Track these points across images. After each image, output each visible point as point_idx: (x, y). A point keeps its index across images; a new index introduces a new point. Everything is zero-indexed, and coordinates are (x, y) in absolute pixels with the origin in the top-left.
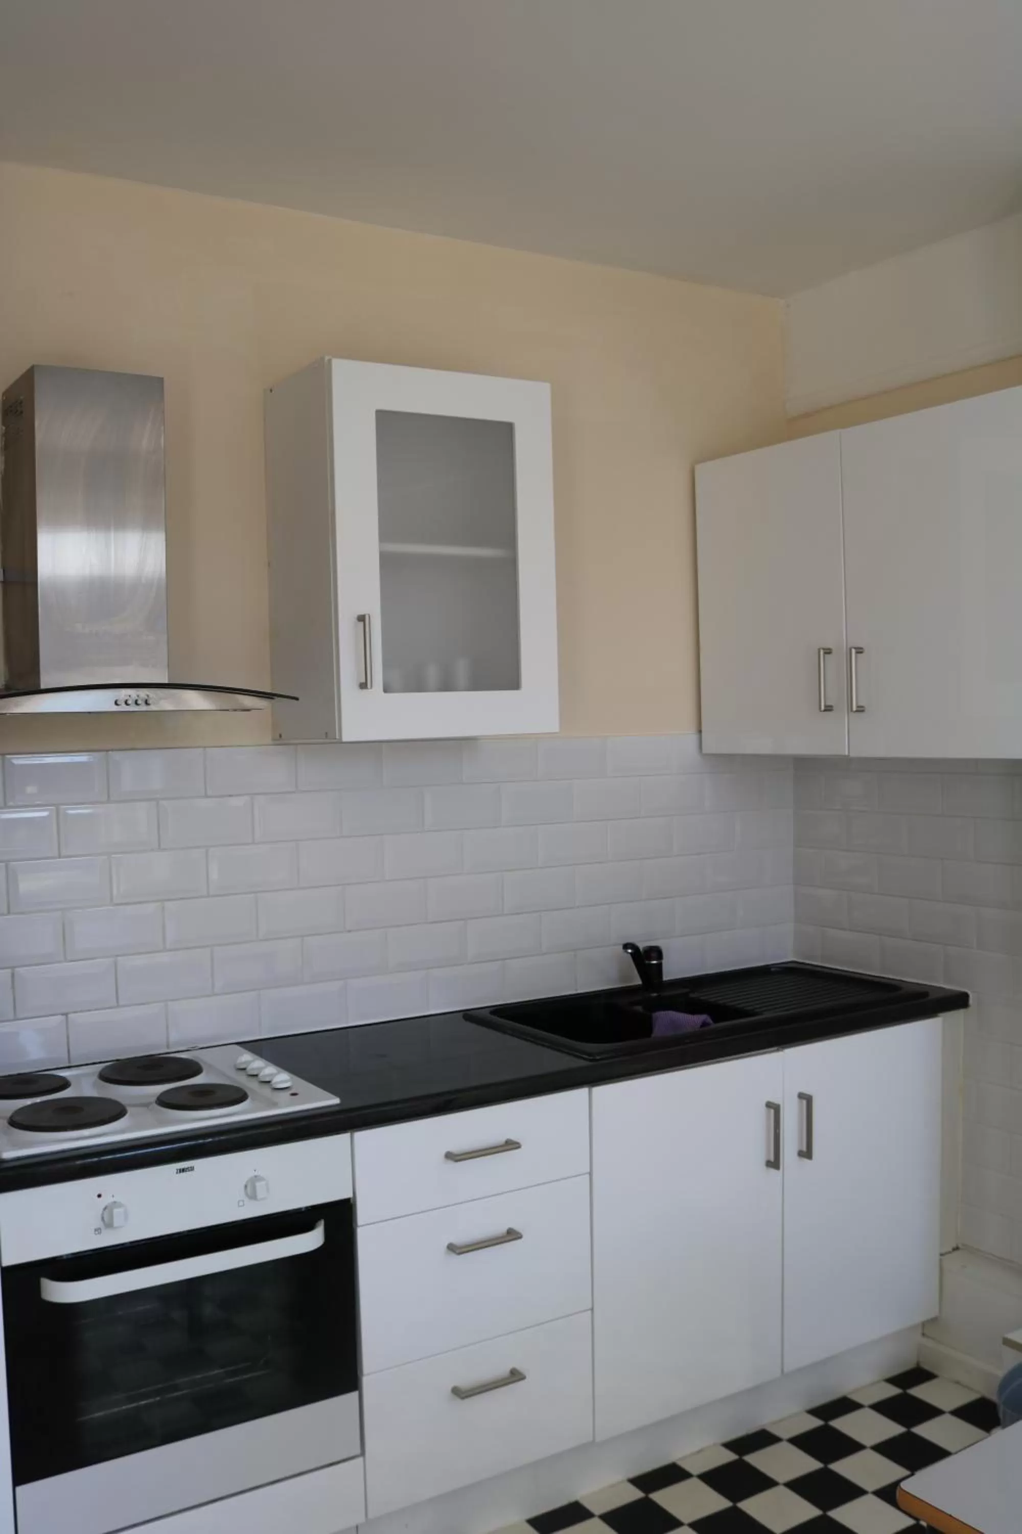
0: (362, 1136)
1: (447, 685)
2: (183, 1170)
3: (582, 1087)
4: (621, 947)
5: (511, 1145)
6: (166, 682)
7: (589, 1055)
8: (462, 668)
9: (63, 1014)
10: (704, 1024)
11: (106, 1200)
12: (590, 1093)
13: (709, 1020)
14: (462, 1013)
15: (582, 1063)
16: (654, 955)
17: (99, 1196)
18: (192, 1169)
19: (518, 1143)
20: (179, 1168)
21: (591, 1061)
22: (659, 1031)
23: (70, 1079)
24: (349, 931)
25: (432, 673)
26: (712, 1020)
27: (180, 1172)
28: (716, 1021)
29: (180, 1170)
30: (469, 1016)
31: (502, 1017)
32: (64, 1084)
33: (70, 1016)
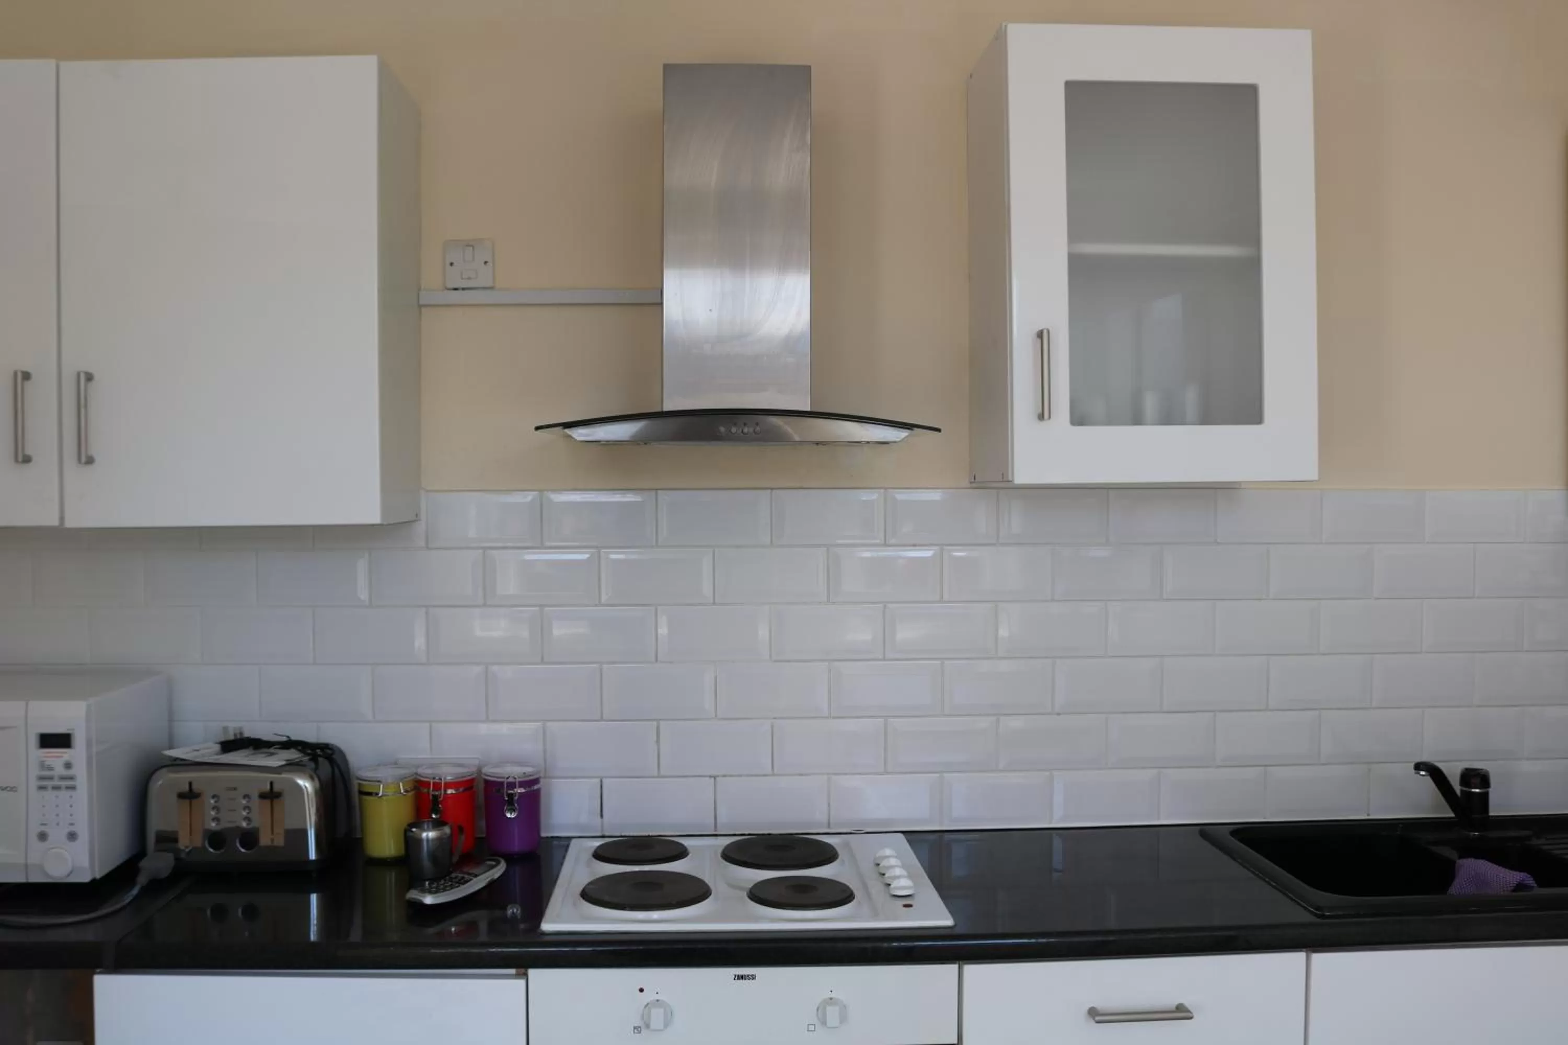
0: (972, 971)
1: (1169, 417)
2: (741, 977)
3: (1301, 951)
4: (1412, 765)
5: (1181, 1013)
6: (809, 409)
7: (1318, 908)
8: (1191, 397)
9: (710, 777)
10: (1520, 887)
11: (648, 996)
12: (1308, 960)
13: (1530, 881)
14: (1198, 828)
15: (1308, 918)
16: (1477, 781)
17: (641, 990)
18: (753, 977)
19: (1189, 1011)
20: (737, 973)
21: (1316, 915)
22: (1460, 887)
23: (689, 849)
24: (1059, 714)
25: (1150, 403)
26: (1537, 882)
27: (738, 979)
28: (1540, 885)
29: (738, 976)
30: (1205, 832)
31: (1241, 841)
32: (681, 853)
33: (718, 779)
